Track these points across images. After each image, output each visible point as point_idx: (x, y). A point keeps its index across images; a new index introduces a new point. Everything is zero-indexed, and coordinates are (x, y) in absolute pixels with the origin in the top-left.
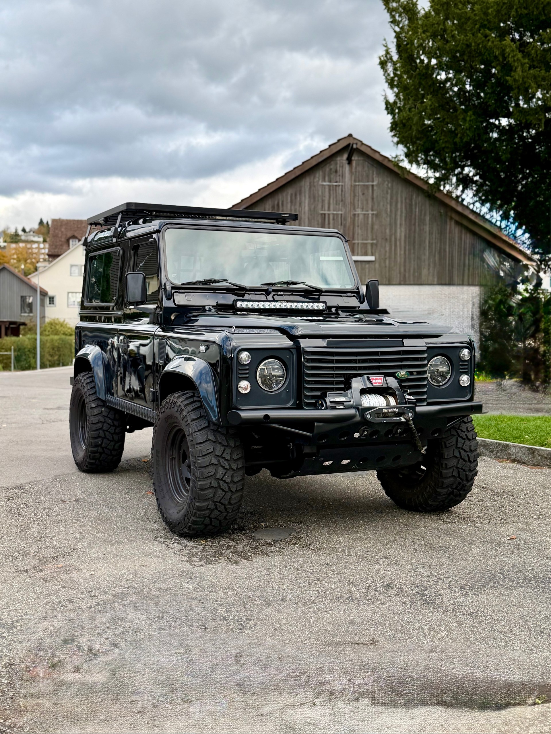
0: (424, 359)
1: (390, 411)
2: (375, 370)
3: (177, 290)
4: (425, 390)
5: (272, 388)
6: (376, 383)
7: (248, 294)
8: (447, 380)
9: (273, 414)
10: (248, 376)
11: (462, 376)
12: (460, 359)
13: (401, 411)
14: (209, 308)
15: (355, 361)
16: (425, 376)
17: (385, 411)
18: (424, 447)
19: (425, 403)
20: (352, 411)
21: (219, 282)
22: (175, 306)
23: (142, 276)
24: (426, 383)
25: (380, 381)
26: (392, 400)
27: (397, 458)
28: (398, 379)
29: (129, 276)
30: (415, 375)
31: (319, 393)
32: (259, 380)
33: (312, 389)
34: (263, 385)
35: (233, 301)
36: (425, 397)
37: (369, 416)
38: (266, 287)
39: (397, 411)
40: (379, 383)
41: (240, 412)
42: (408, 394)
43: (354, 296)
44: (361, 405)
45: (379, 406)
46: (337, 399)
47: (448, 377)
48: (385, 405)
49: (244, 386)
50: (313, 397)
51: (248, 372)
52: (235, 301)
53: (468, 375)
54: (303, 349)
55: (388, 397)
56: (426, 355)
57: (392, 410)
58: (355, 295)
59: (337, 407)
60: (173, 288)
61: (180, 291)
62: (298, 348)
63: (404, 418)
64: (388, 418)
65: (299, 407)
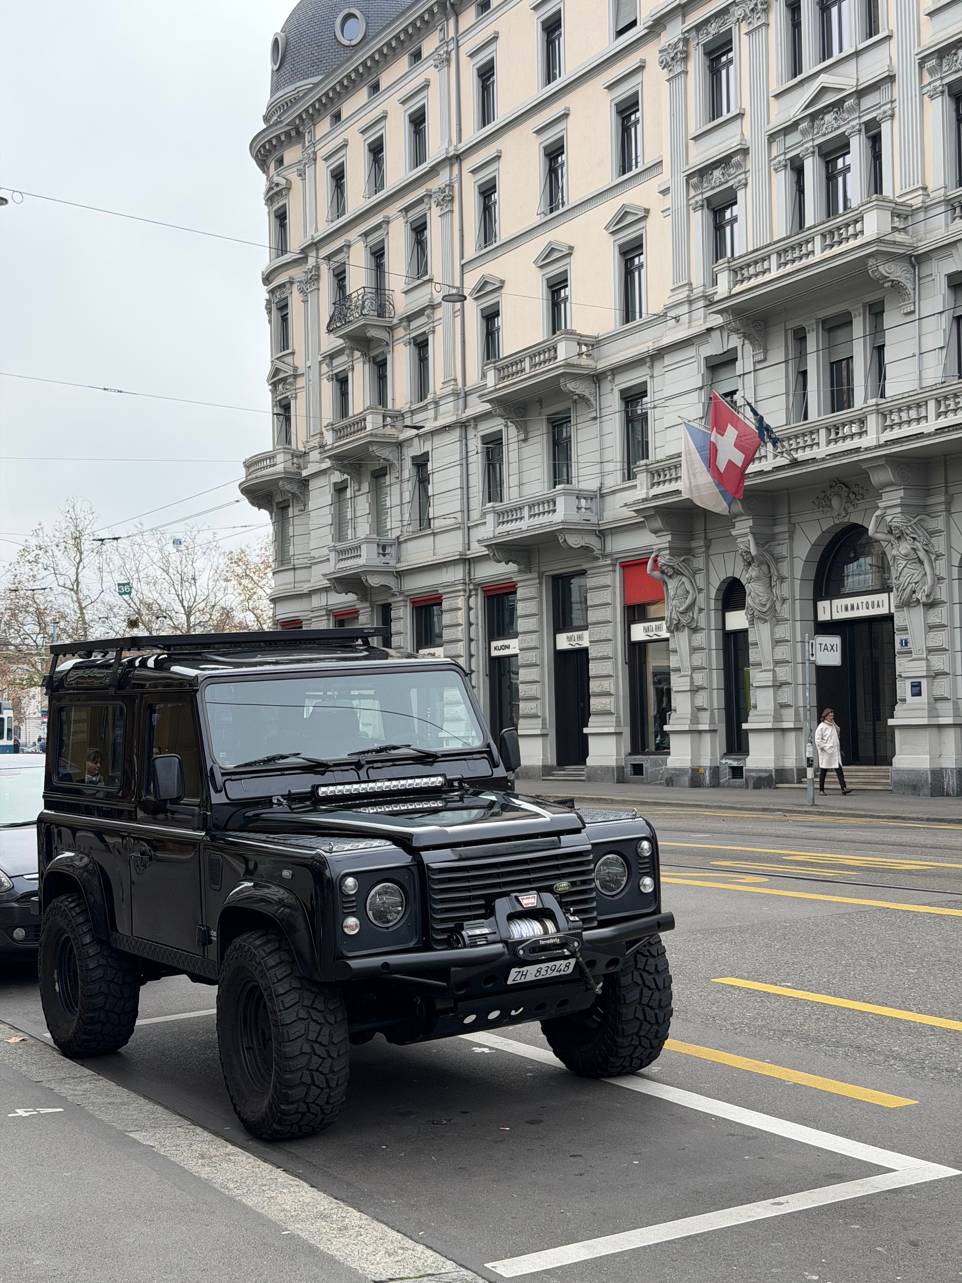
0: (589, 862)
1: (548, 942)
2: (526, 886)
3: (229, 777)
4: (594, 904)
5: (388, 921)
6: (528, 904)
7: (331, 771)
8: (622, 887)
9: (392, 959)
10: (355, 910)
11: (643, 879)
12: (639, 856)
13: (564, 942)
14: (278, 800)
15: (498, 875)
16: (593, 886)
17: (542, 942)
18: (598, 984)
19: (595, 924)
20: (499, 947)
21: (286, 757)
22: (229, 801)
23: (177, 760)
24: (594, 894)
25: (533, 900)
26: (550, 925)
27: (564, 1003)
28: (557, 894)
29: (157, 761)
30: (579, 886)
31: (451, 925)
32: (370, 914)
33: (443, 920)
34: (376, 920)
35: (313, 787)
36: (595, 914)
37: (521, 952)
38: (355, 759)
39: (558, 941)
40: (531, 903)
41: (349, 962)
42: (572, 915)
43: (484, 758)
44: (510, 938)
45: (534, 936)
46: (478, 932)
47: (624, 883)
48: (542, 932)
49: (352, 924)
50: (444, 931)
51: (355, 904)
52: (316, 787)
53: (650, 876)
54: (428, 866)
55: (545, 920)
56: (591, 857)
57: (551, 941)
58: (485, 755)
59: (478, 943)
60: (223, 774)
61: (233, 777)
62: (420, 864)
63: (568, 950)
64: (547, 953)
65: (426, 946)
